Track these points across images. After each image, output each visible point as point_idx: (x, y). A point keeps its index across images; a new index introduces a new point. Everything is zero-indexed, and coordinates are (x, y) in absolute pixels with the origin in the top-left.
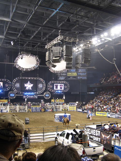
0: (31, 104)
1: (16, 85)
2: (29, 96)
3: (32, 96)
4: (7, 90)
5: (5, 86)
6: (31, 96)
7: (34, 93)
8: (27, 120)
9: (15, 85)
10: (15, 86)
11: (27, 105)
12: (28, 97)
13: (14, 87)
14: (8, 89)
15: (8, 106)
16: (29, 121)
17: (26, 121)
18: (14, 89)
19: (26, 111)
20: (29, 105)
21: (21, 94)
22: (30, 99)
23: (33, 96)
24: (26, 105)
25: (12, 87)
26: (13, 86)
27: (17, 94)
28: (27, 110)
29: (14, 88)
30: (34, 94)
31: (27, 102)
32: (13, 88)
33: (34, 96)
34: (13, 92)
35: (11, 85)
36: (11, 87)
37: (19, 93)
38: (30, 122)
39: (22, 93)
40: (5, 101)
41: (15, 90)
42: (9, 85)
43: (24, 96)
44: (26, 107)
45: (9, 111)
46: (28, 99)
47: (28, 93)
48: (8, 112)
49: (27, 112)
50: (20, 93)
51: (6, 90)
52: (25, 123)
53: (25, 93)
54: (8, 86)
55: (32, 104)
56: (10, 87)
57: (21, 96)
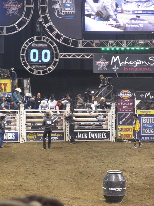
0: (132, 99)
1: (57, 6)
2: (122, 59)
3: (140, 62)
4: (14, 29)
5: (5, 10)
6: (135, 59)
7: (146, 45)
8: (113, 179)
9: (54, 7)
10: (52, 11)
11: (113, 105)
12: (117, 63)
13: (48, 14)
14: (20, 25)
15: (22, 109)
16: (122, 185)
17: (109, 184)
18: (51, 23)
19: (108, 134)
20: (125, 106)
21: (82, 51)
22: (126, 75)
23: (146, 59)
24: (109, 107)
25: (39, 17)
26: (43, 10)
27: (63, 49)
28: (114, 131)
29: (47, 21)
30: (147, 48)
31: (115, 92)
32: (45, 18)
33: (148, 61)
34: (44, 38)
35: (32, 6)
36: (36, 16)
37: (75, 43)
38: (127, 194)
39: (88, 44)
40: (5, 85)
41: (52, 30)
42: (23, 6)
43: (98, 59)
44: (109, 118)
45: (24, 135)
46: (119, 74)
47: (117, 44)
48: (21, 140)
49: (113, 139)
50: (80, 46)
51: (8, 30)
52: (106, 197)
53: (102, 45)
54: (21, 10)
55: (137, 102)
56: (27, 15)
57: (82, 61)
